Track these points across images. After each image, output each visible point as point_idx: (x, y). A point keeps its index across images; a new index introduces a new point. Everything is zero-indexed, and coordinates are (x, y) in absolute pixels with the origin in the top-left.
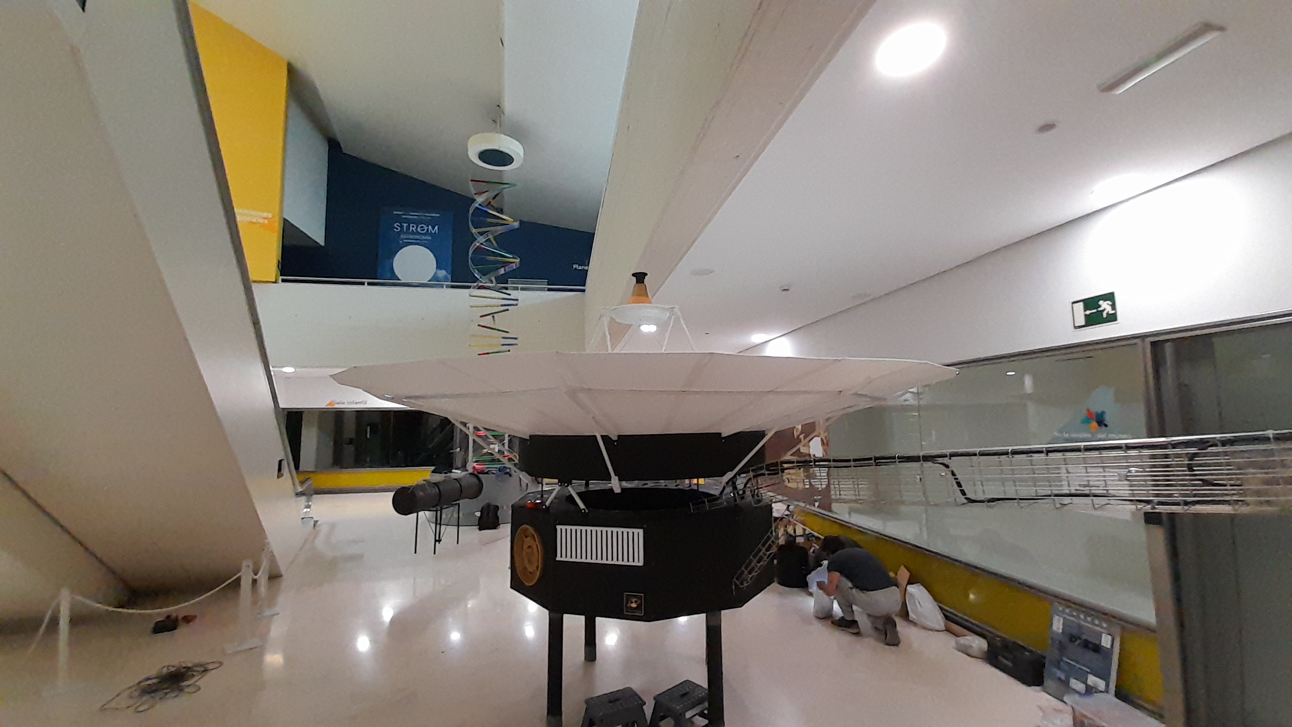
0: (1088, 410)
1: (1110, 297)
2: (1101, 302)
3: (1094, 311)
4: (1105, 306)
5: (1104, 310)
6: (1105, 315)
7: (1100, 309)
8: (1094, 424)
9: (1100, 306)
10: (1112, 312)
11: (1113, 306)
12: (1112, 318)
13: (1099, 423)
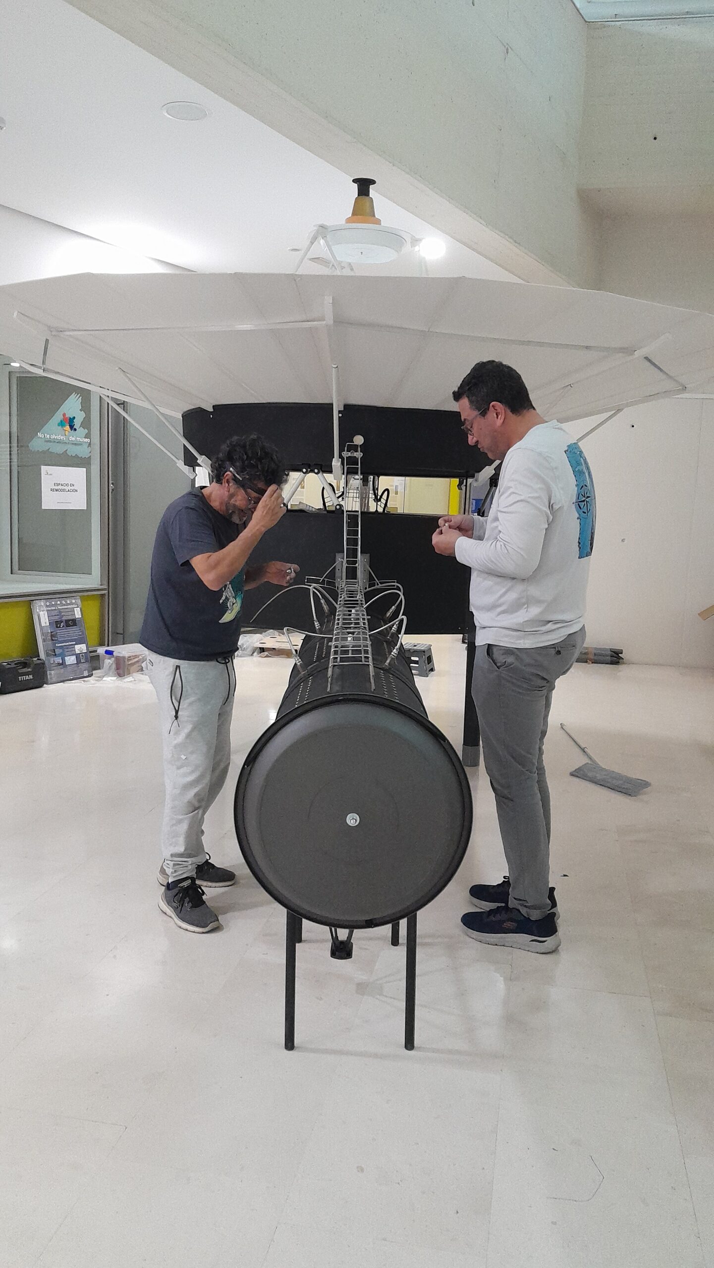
13: (72, 427)
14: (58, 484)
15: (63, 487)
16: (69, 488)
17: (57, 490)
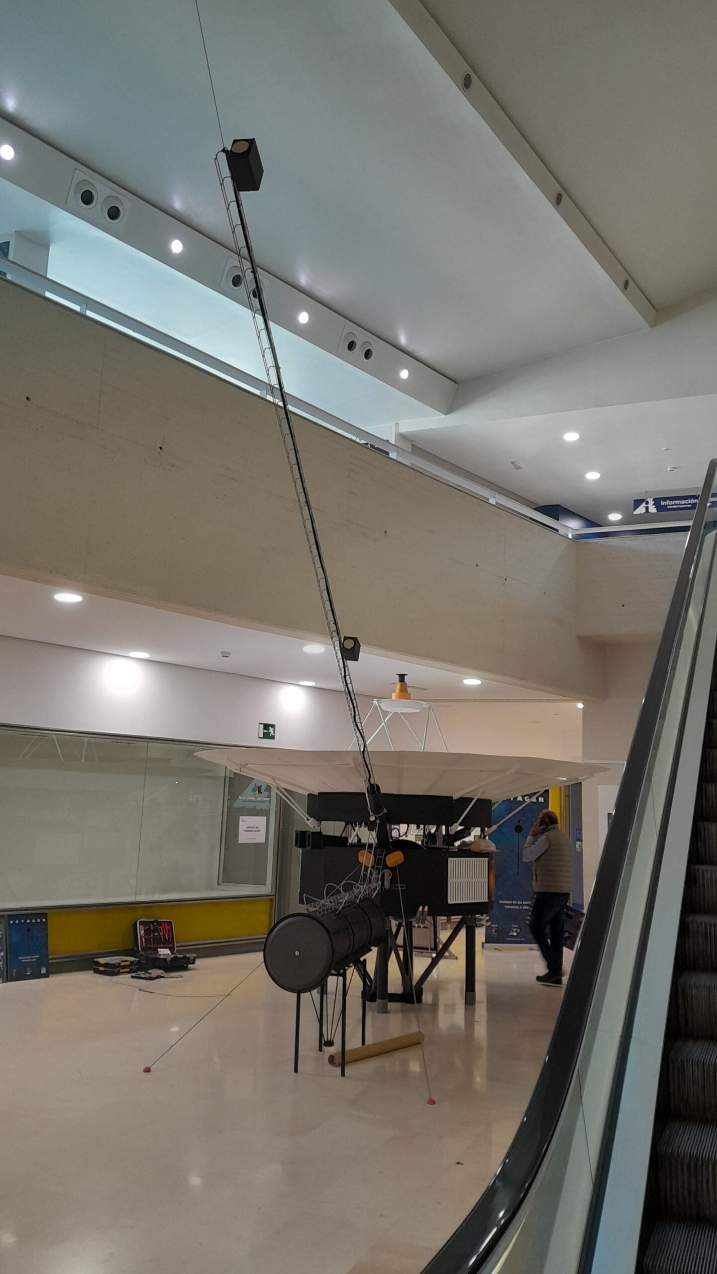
0: (255, 784)
1: (273, 726)
2: (270, 728)
3: (267, 731)
4: (271, 730)
5: (270, 733)
6: (271, 735)
7: (270, 731)
8: (257, 792)
9: (269, 730)
10: (273, 734)
11: (274, 733)
12: (273, 737)
13: (259, 792)
14: (249, 827)
15: (251, 829)
16: (256, 829)
17: (248, 831)
